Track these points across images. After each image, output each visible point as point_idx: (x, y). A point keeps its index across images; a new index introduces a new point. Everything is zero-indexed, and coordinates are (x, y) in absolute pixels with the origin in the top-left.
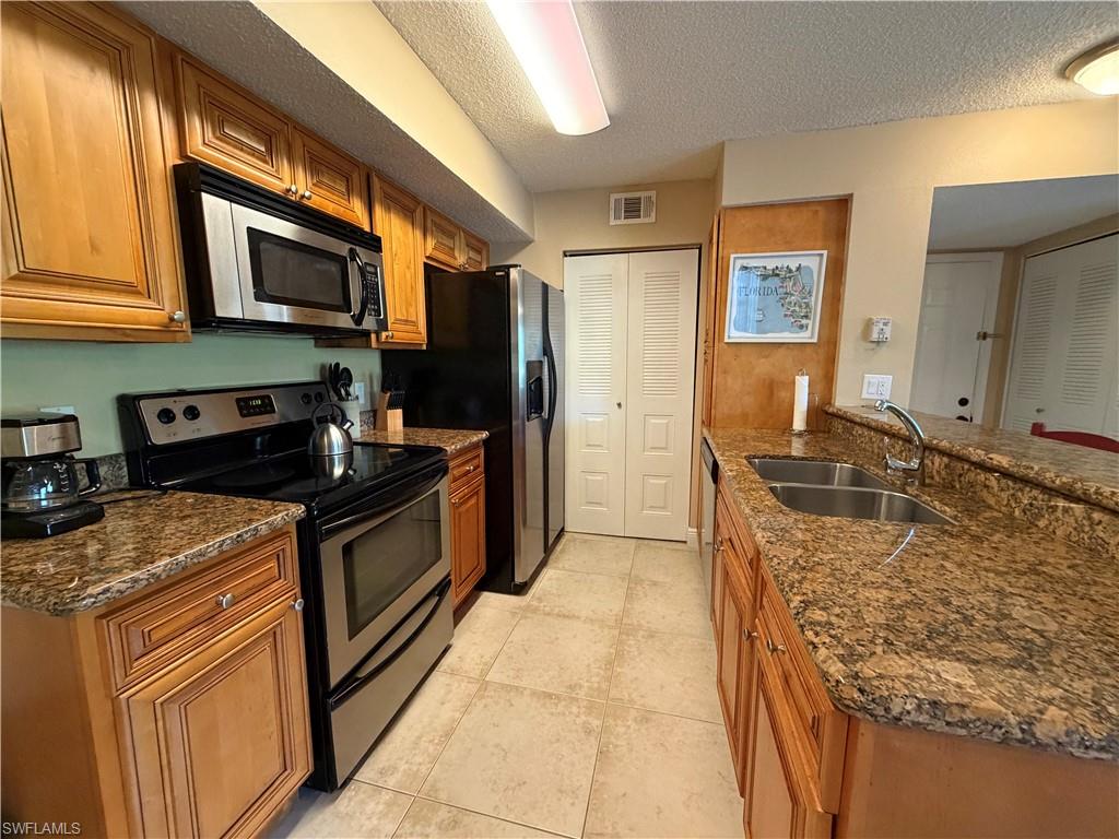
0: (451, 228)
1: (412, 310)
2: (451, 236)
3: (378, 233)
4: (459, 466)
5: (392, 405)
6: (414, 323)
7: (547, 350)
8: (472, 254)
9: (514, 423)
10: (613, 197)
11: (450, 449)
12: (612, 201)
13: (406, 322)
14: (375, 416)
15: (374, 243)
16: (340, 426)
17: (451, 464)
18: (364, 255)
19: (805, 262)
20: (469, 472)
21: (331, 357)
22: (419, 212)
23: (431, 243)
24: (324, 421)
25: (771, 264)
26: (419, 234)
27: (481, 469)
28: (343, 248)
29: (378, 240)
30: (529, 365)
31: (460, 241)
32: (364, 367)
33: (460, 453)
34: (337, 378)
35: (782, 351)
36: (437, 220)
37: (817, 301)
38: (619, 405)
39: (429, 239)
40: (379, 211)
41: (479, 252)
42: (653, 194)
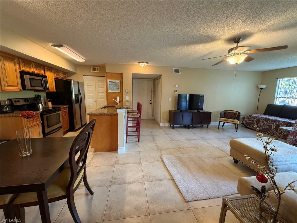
0: (59, 71)
1: (53, 86)
2: (59, 73)
3: (46, 75)
4: (63, 110)
5: (49, 101)
6: (53, 88)
7: (79, 92)
8: (64, 75)
9: (73, 105)
10: (91, 67)
11: (61, 107)
12: (91, 68)
13: (52, 88)
14: (46, 104)
15: (46, 77)
16: (41, 104)
17: (61, 110)
18: (44, 79)
19: (118, 81)
20: (65, 111)
21: (38, 93)
22: (53, 70)
23: (55, 75)
24: (38, 103)
25: (113, 81)
26: (53, 74)
27: (67, 111)
28: (41, 78)
29: (47, 76)
30: (75, 95)
31: (61, 73)
32: (43, 95)
33: (63, 108)
34: (39, 97)
35: (116, 93)
36: (56, 70)
37: (119, 86)
38: (95, 102)
39: (55, 74)
40: (46, 72)
41: (66, 75)
42: (98, 67)
